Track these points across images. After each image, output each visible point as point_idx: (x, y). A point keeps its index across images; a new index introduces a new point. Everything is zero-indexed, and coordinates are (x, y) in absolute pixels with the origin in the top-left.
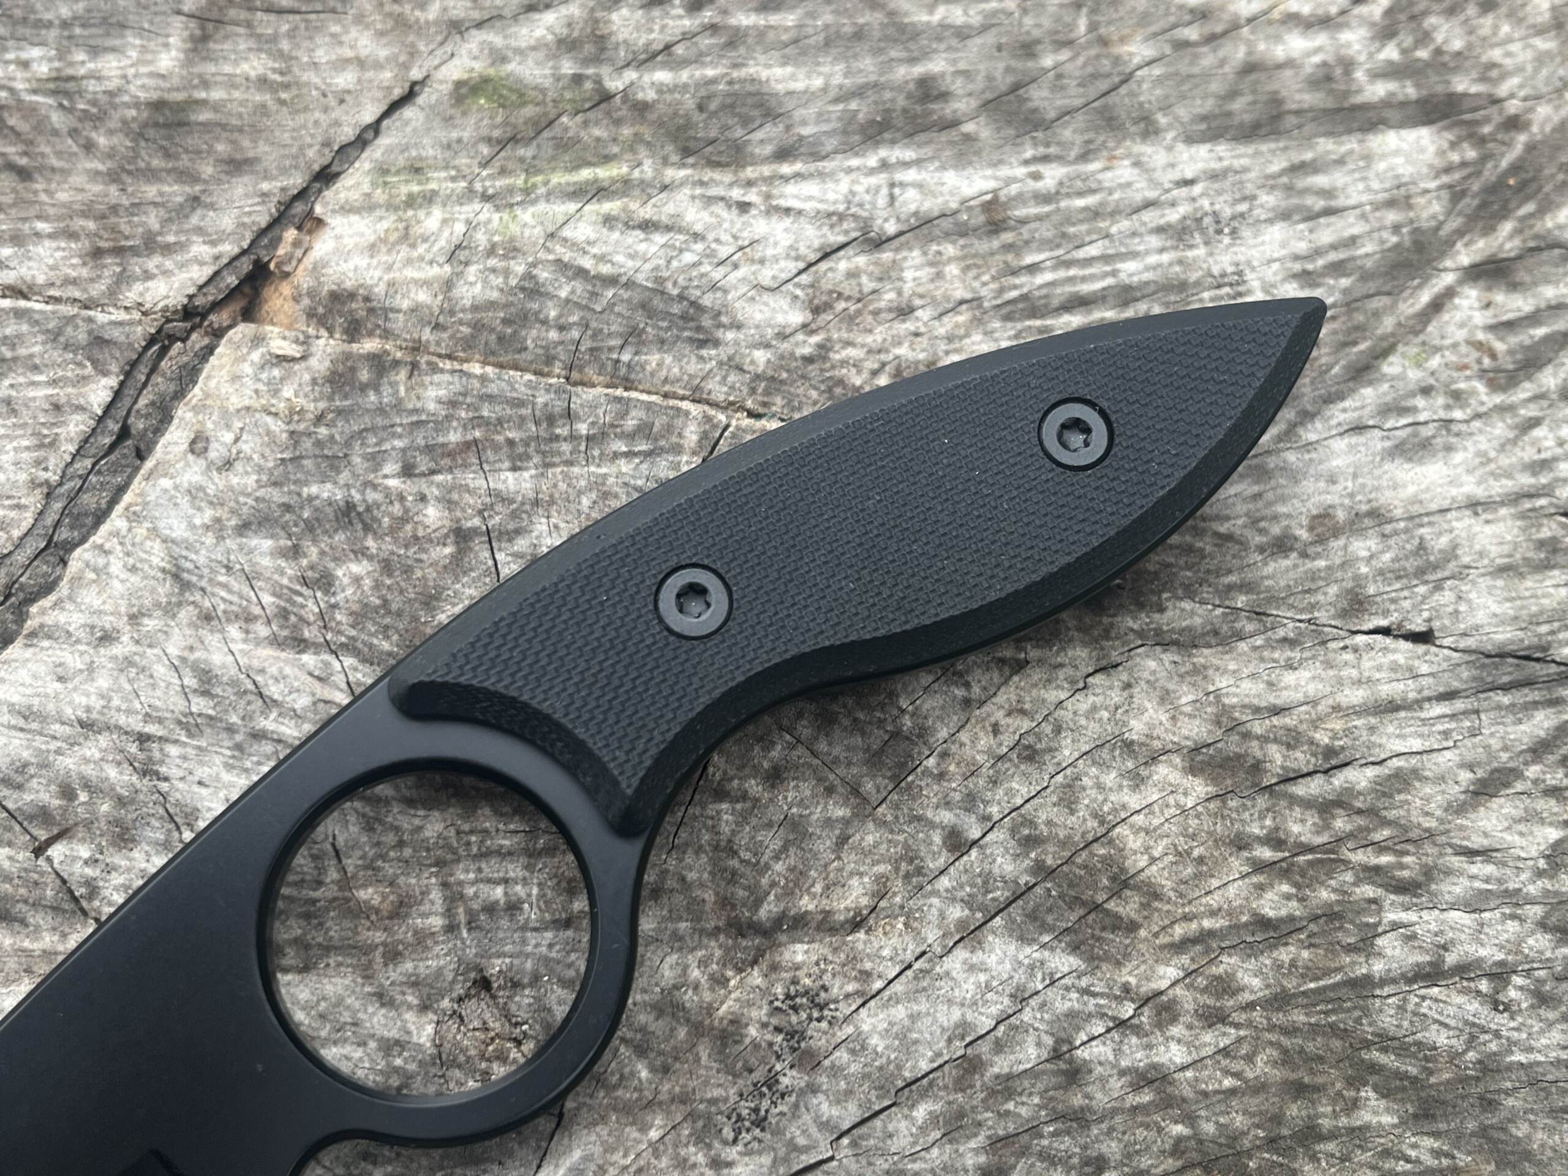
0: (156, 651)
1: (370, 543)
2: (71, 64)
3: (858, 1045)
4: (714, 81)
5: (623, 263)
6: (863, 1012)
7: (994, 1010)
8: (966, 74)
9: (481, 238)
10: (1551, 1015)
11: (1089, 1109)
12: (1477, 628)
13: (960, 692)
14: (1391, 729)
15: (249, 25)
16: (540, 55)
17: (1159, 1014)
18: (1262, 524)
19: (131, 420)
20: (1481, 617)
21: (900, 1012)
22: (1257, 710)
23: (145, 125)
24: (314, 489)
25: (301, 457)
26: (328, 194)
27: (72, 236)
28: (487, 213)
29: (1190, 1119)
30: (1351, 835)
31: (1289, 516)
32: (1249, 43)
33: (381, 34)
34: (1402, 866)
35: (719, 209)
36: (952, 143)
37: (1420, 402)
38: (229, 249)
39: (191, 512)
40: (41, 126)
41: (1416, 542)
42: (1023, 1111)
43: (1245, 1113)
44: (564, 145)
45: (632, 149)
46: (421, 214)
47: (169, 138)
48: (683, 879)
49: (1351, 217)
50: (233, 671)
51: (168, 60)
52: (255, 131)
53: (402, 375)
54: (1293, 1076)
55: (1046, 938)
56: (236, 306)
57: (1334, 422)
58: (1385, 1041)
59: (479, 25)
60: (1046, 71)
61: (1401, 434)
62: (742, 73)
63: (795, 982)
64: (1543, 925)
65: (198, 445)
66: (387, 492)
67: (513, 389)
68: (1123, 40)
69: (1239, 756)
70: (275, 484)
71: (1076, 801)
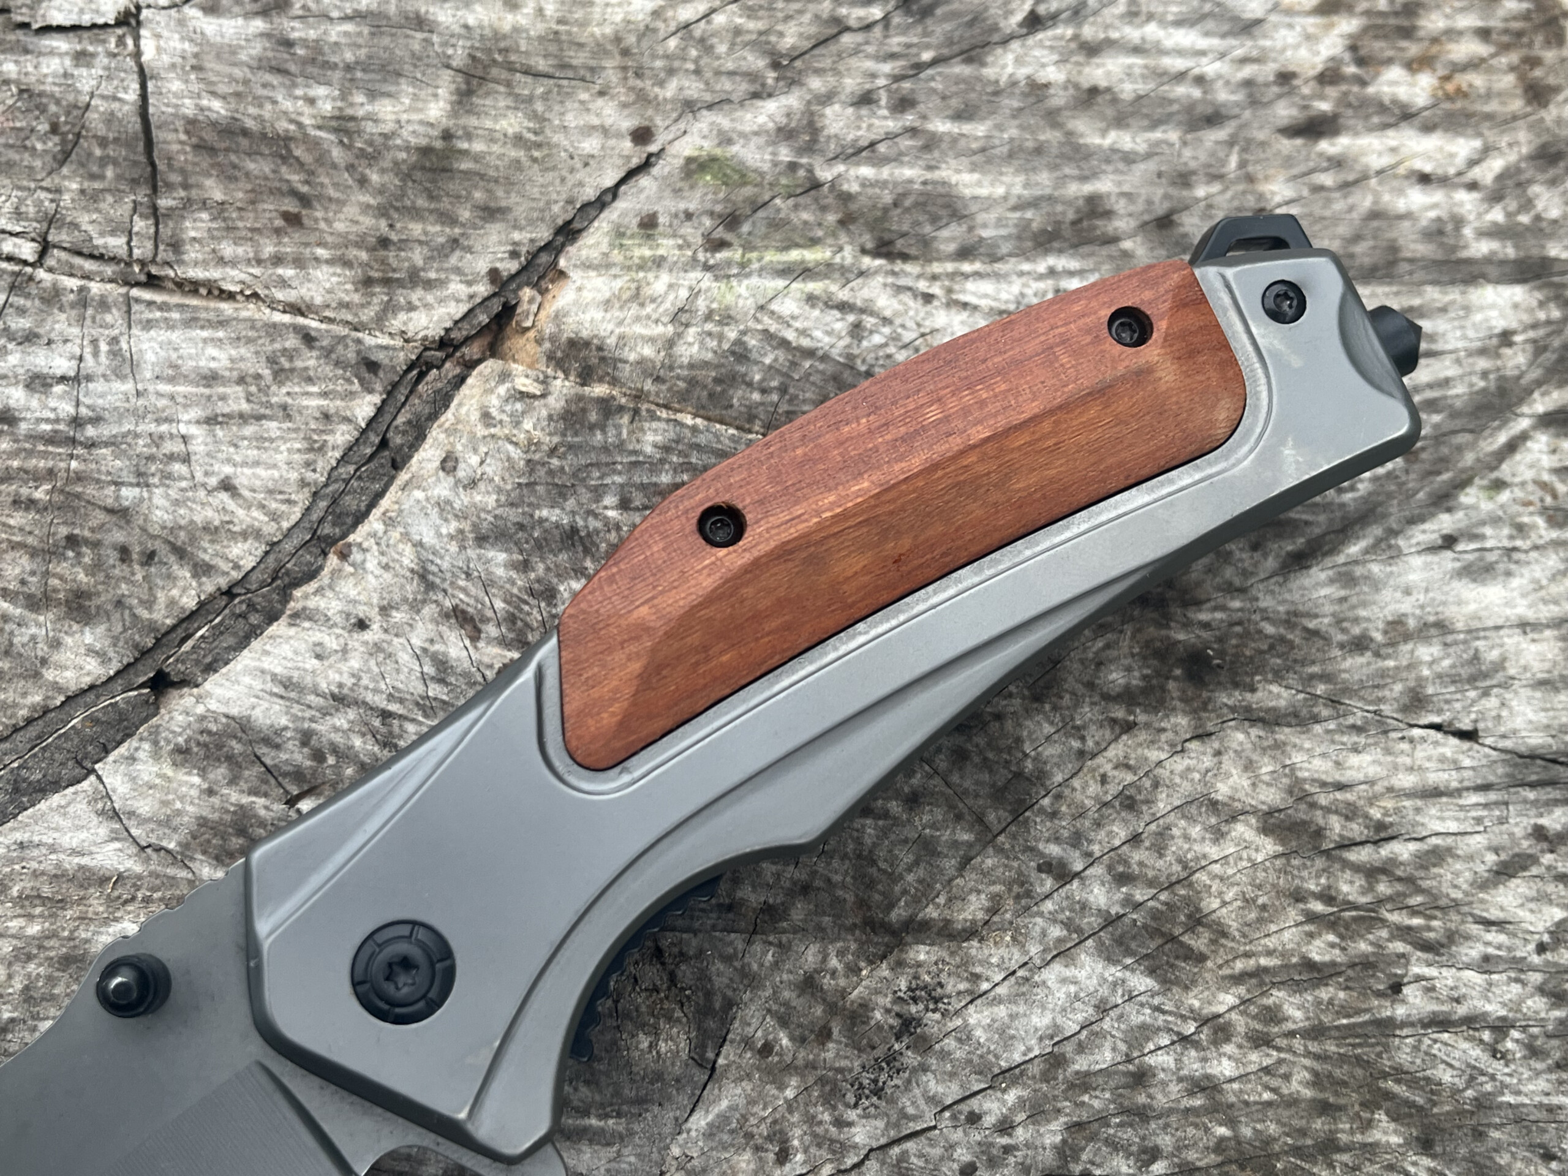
0: (402, 640)
1: (588, 564)
2: (352, 105)
3: (965, 1036)
4: (911, 181)
5: (821, 339)
6: (972, 1009)
7: (1080, 1017)
8: (1128, 196)
9: (701, 304)
10: (1539, 1066)
11: (1150, 1107)
12: (1515, 732)
13: (1076, 744)
14: (1433, 811)
15: (508, 84)
16: (762, 140)
17: (1215, 1033)
18: (1345, 625)
19: (390, 434)
20: (1519, 723)
21: (1002, 1011)
22: (1323, 784)
23: (414, 167)
24: (545, 513)
25: (535, 483)
26: (572, 250)
27: (347, 264)
28: (707, 281)
29: (1232, 1123)
30: (1390, 899)
31: (1368, 620)
32: (1377, 195)
33: (624, 105)
34: (1430, 929)
35: (906, 297)
36: (1111, 257)
37: (1488, 531)
38: (483, 289)
39: (438, 522)
40: (321, 158)
41: (1472, 652)
42: (1097, 1104)
43: (1279, 1122)
44: (776, 225)
45: (834, 235)
46: (651, 276)
47: (433, 181)
48: (829, 880)
49: (1447, 361)
50: (466, 664)
51: (437, 110)
52: (509, 184)
53: (625, 419)
54: (1321, 1096)
55: (1129, 961)
56: (484, 341)
57: (1414, 541)
58: (1399, 1074)
59: (710, 107)
60: (1197, 200)
61: (1470, 557)
62: (936, 175)
63: (916, 977)
64: (1541, 990)
65: (449, 464)
66: (606, 521)
67: (719, 442)
68: (1267, 178)
69: (1304, 823)
70: (512, 505)
71: (1166, 848)
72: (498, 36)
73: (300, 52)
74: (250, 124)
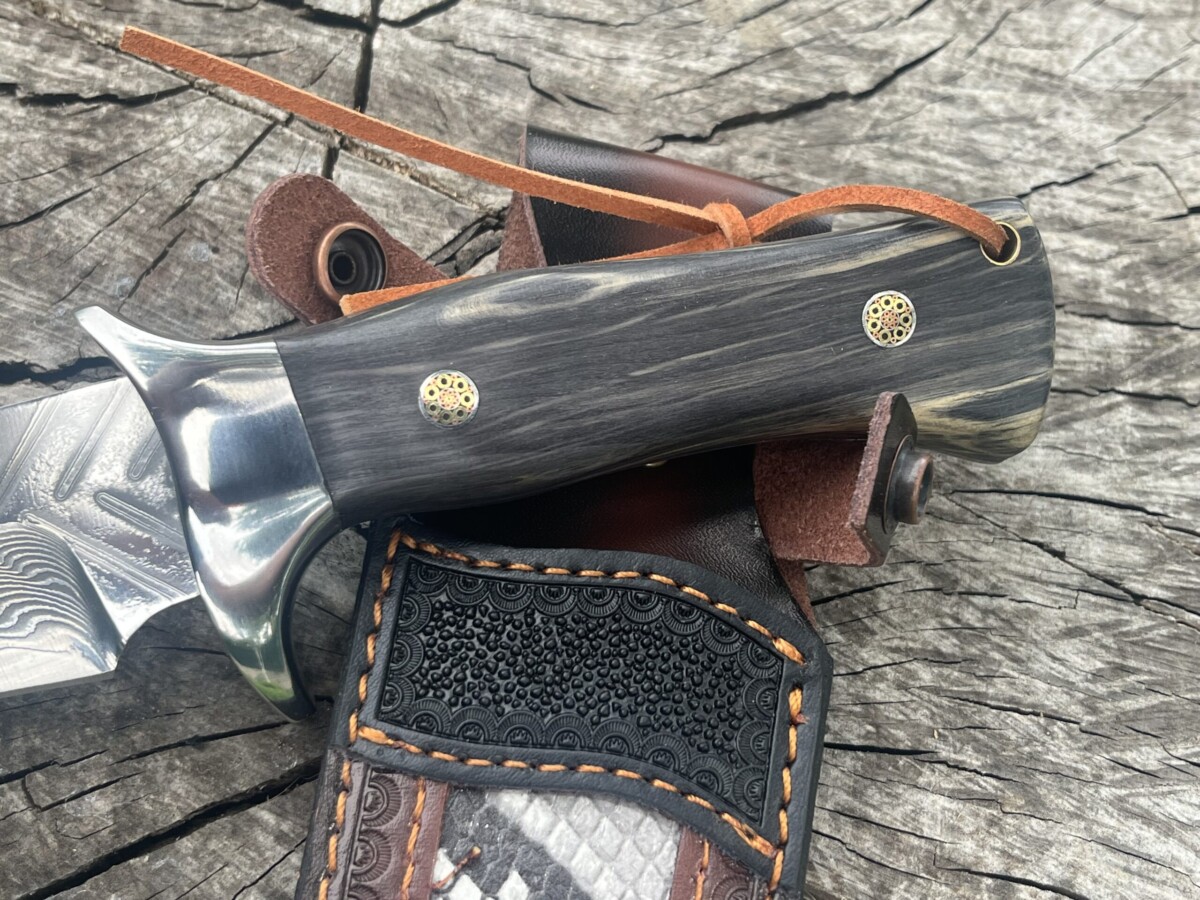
72: (564, 78)
73: (457, 63)
74: (422, 90)
